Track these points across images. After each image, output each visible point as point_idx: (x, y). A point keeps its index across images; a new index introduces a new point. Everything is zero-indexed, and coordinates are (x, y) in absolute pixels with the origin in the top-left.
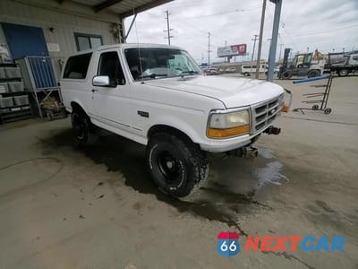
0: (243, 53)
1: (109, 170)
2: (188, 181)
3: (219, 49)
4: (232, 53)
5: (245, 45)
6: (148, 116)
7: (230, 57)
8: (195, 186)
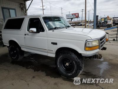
0: (78, 17)
1: (35, 71)
2: (77, 70)
3: (67, 15)
4: (72, 17)
5: (78, 14)
6: (57, 44)
7: (72, 19)
8: (80, 72)
